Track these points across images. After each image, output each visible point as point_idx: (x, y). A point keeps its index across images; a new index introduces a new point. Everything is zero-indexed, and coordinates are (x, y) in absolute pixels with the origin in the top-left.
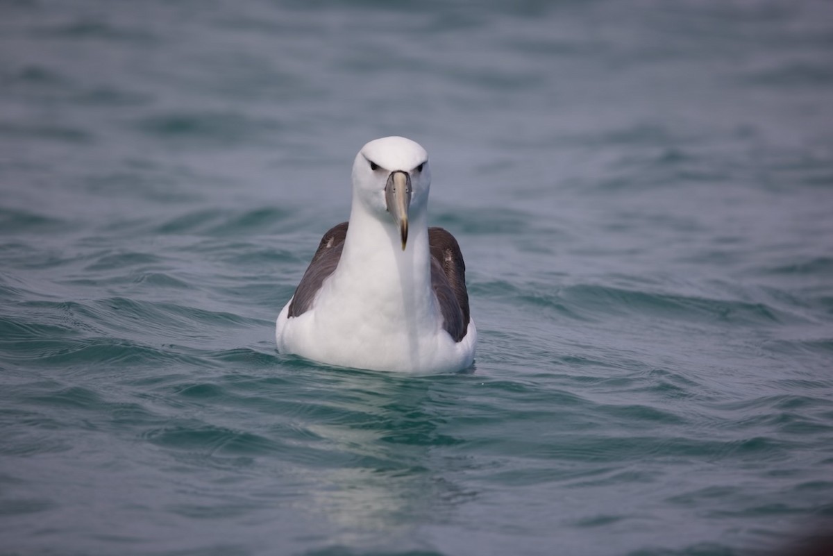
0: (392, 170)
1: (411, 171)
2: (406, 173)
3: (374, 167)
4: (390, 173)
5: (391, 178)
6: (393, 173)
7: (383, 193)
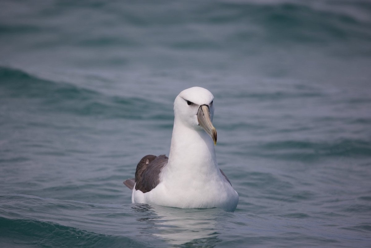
0: (201, 105)
1: (209, 104)
2: (207, 106)
3: (189, 103)
4: (200, 106)
5: (200, 108)
6: (201, 106)
7: (196, 116)
